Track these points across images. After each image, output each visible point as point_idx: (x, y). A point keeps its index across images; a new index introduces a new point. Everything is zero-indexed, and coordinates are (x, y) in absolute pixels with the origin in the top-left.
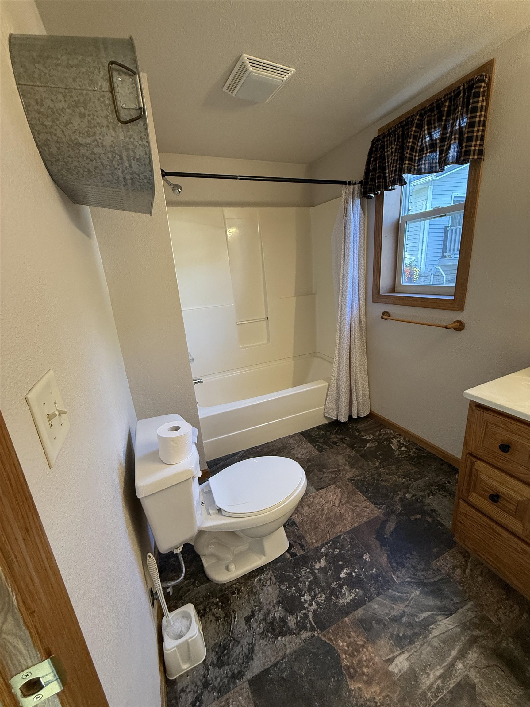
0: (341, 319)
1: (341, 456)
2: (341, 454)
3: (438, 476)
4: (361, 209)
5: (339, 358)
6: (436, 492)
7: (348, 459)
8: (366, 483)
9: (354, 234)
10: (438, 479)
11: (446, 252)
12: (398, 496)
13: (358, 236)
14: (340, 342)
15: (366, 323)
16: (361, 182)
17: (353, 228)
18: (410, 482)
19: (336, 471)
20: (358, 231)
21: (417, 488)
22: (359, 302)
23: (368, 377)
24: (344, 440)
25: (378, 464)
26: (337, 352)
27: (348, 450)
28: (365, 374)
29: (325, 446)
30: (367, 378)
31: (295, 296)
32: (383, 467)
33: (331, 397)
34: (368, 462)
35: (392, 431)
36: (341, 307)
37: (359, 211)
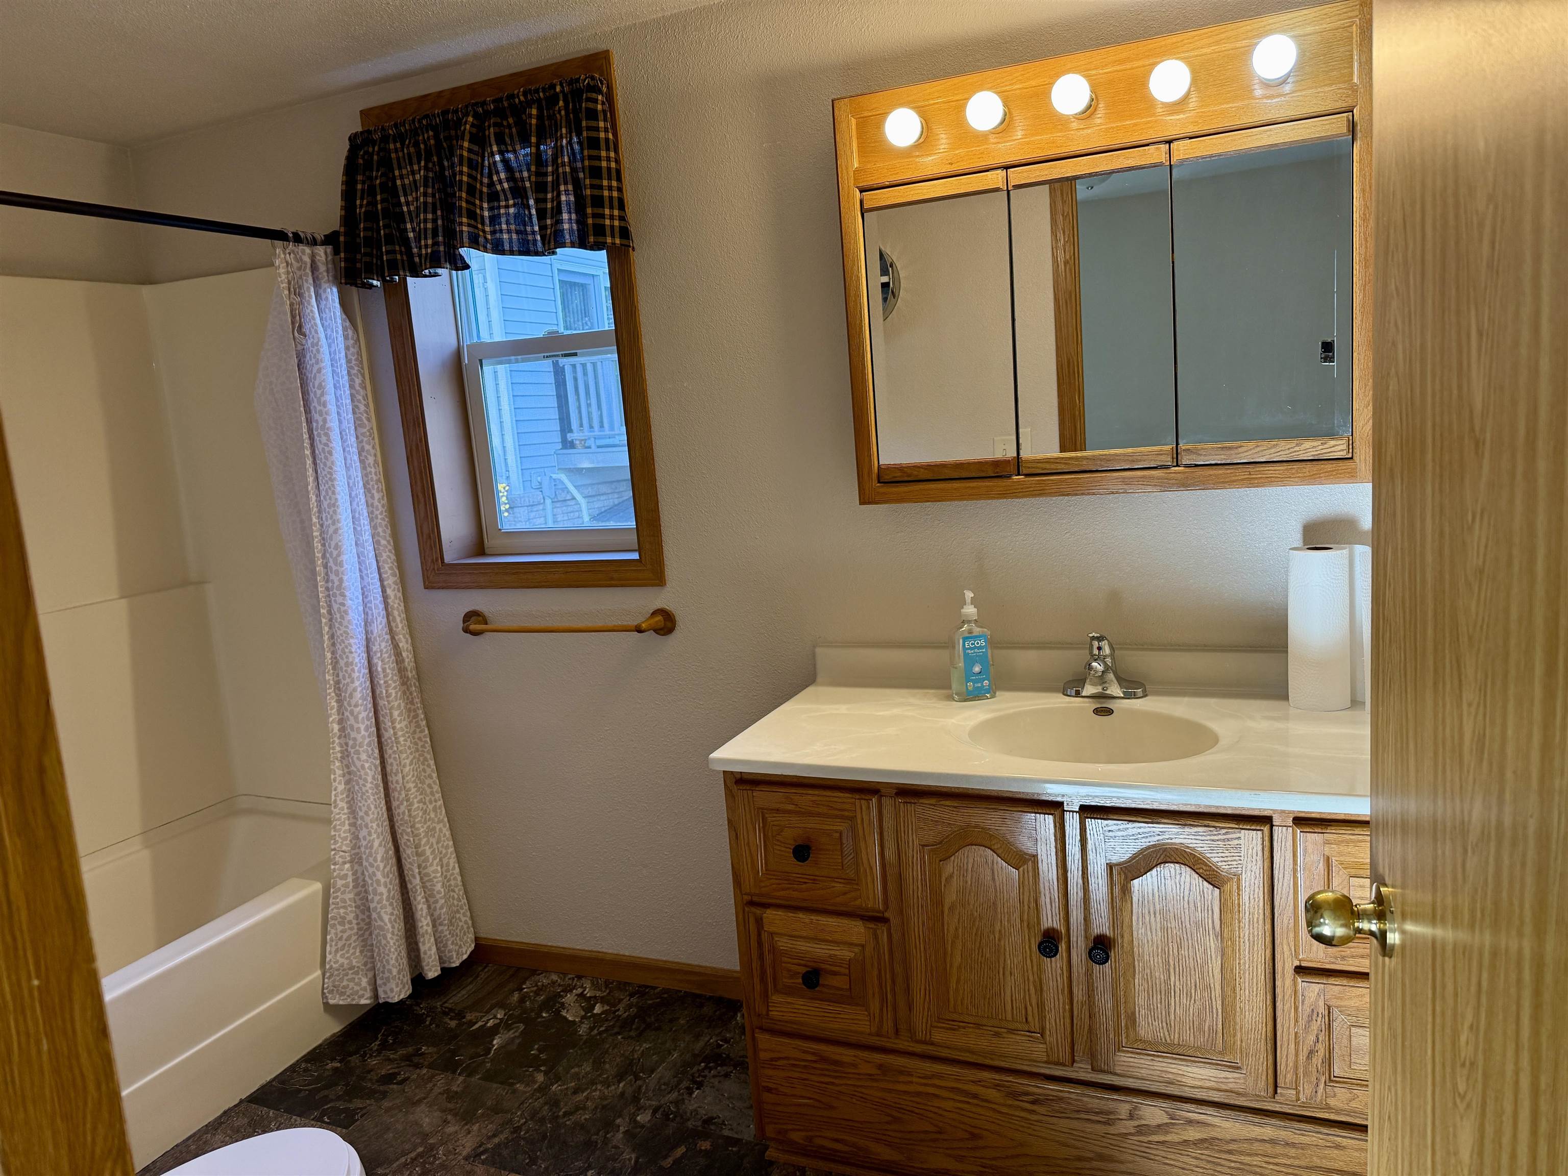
0: (333, 653)
1: (423, 1107)
2: (420, 1101)
3: (698, 1037)
4: (344, 317)
5: (348, 782)
6: (705, 1077)
7: (450, 1106)
8: (522, 1143)
9: (335, 387)
10: (701, 1044)
11: (571, 431)
12: (618, 1131)
13: (348, 392)
14: (342, 730)
15: (415, 657)
16: (330, 239)
17: (330, 369)
18: (639, 1083)
19: (420, 1155)
20: (346, 378)
21: (660, 1089)
22: (384, 591)
23: (451, 829)
24: (416, 1060)
25: (540, 1078)
26: (337, 764)
27: (441, 1081)
28: (439, 822)
29: (357, 1103)
30: (448, 833)
31: (122, 597)
32: (558, 1079)
33: (340, 928)
34: (512, 1084)
35: (554, 977)
36: (329, 612)
37: (339, 321)
